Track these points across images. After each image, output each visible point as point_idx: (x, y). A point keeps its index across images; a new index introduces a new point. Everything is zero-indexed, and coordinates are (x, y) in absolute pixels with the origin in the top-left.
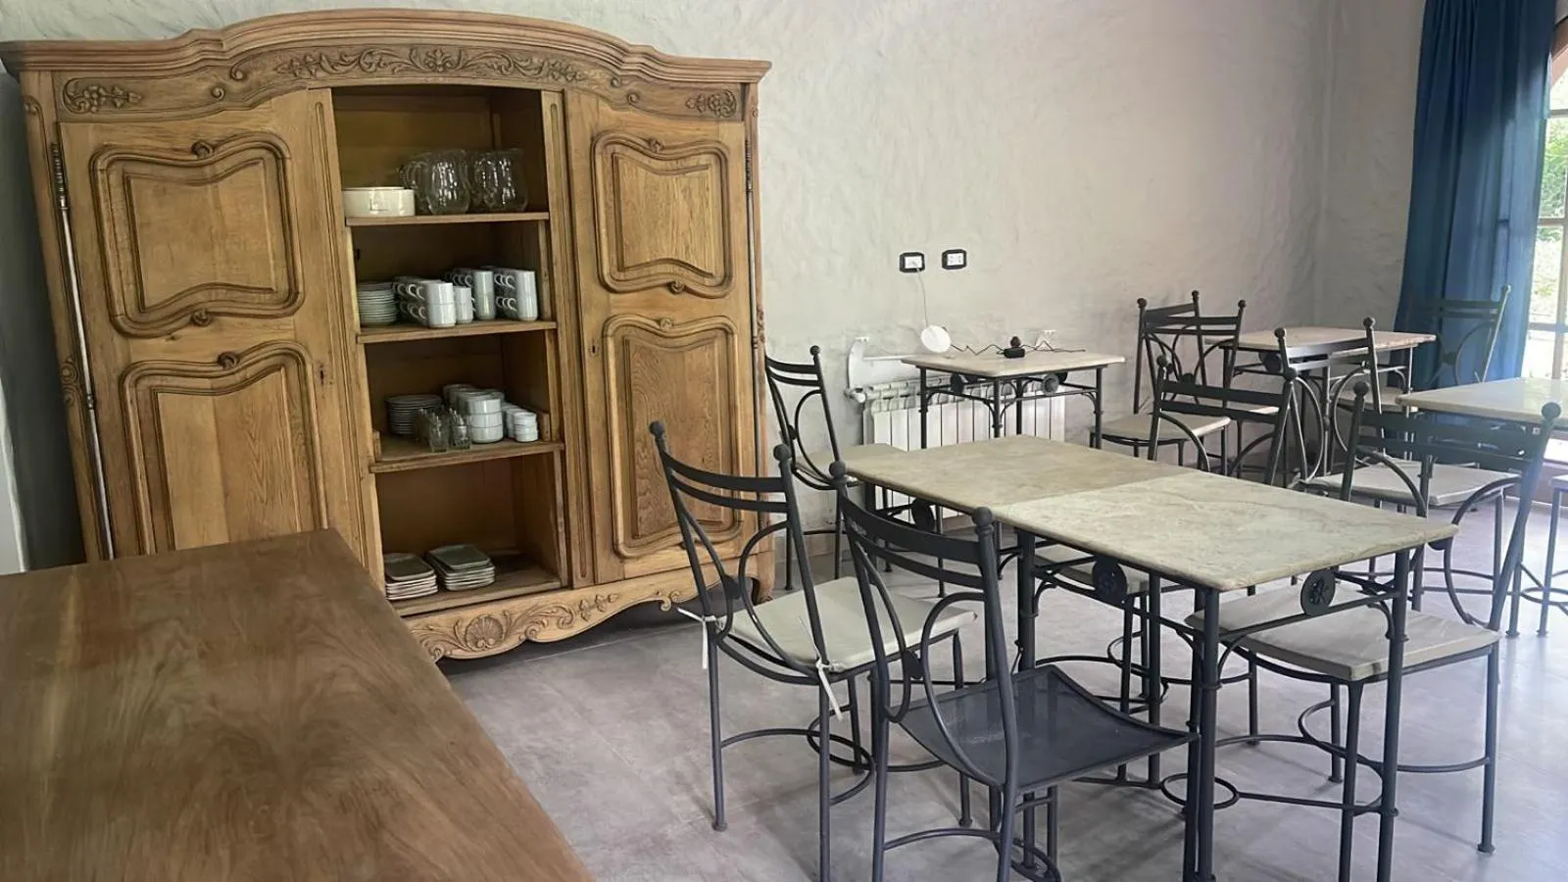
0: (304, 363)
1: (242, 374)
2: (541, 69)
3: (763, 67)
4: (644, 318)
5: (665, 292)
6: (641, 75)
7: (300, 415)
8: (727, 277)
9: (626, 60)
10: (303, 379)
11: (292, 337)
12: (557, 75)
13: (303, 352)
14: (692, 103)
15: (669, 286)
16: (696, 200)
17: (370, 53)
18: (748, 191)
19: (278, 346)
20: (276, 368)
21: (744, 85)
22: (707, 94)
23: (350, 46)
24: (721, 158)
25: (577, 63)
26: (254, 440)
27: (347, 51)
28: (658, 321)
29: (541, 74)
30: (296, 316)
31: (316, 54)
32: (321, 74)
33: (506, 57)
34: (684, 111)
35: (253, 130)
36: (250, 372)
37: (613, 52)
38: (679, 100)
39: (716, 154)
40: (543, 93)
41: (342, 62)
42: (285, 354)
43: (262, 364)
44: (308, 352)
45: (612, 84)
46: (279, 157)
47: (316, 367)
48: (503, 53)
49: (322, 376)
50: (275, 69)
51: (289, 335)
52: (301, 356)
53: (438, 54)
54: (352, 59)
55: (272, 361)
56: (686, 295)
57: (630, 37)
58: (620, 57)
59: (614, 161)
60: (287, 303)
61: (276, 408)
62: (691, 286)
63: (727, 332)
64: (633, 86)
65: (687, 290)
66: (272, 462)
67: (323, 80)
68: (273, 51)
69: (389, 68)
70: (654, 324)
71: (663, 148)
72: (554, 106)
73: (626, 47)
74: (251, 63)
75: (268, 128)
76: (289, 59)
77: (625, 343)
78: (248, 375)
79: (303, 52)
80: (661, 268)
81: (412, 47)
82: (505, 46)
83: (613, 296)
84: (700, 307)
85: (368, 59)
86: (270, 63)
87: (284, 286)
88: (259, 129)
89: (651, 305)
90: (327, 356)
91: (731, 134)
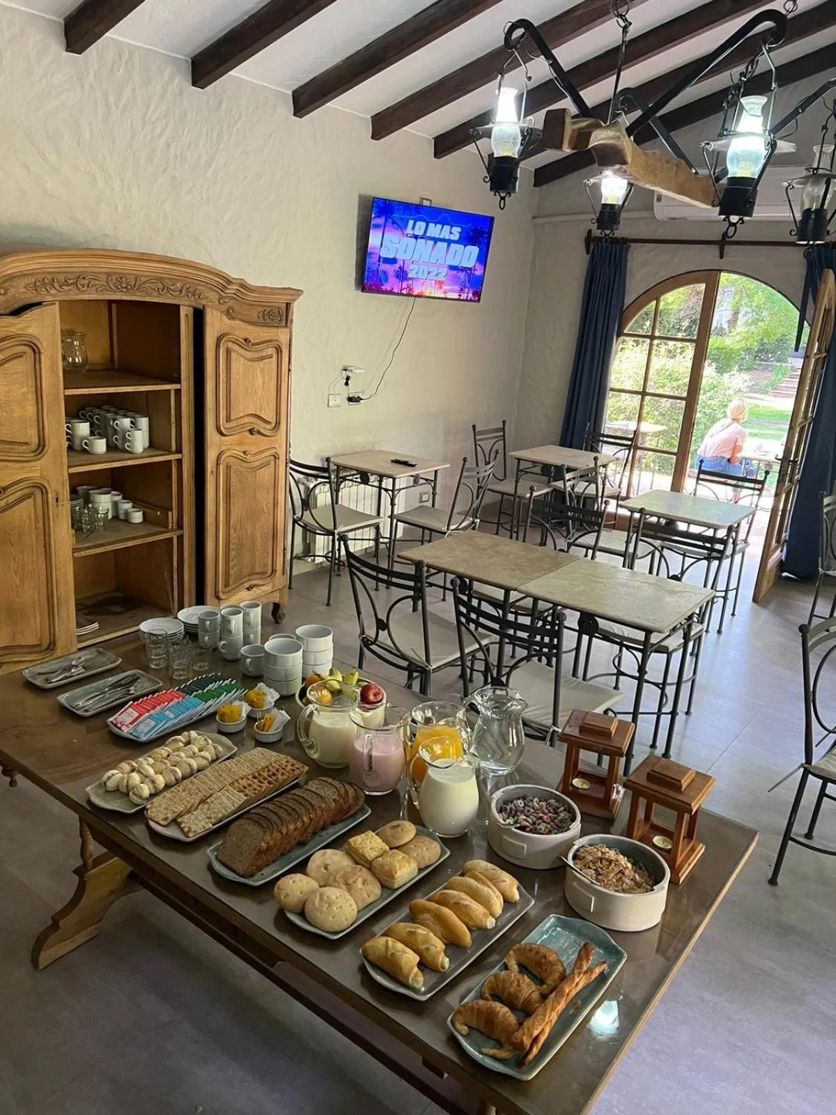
0: (47, 492)
1: (5, 500)
2: (181, 291)
3: (298, 292)
4: (237, 451)
5: (248, 434)
6: (235, 297)
7: (42, 527)
8: (278, 424)
9: (229, 287)
10: (45, 503)
11: (39, 475)
12: (190, 295)
13: (46, 485)
14: (260, 315)
15: (251, 432)
16: (267, 377)
17: (84, 278)
18: (289, 370)
19: (31, 482)
20: (28, 496)
21: (288, 304)
22: (269, 309)
23: (71, 273)
24: (279, 350)
25: (200, 287)
26: (12, 545)
27: (70, 276)
28: (244, 453)
29: (182, 295)
30: (43, 460)
31: (50, 277)
32: (53, 292)
33: (162, 282)
34: (256, 319)
35: (20, 332)
36: (11, 499)
37: (221, 281)
38: (254, 314)
39: (277, 348)
40: (181, 307)
41: (66, 283)
42: (34, 487)
43: (19, 494)
44: (49, 485)
45: (219, 302)
46: (36, 351)
47: (54, 494)
48: (160, 279)
49: (57, 501)
50: (25, 287)
51: (38, 474)
52: (45, 487)
53: (124, 280)
54: (72, 281)
55: (26, 491)
56: (258, 436)
57: (234, 274)
58: (226, 285)
59: (228, 352)
60: (38, 452)
61: (27, 523)
62: (262, 431)
63: (276, 457)
64: (231, 303)
65: (259, 432)
66: (23, 559)
67: (54, 296)
68: (24, 275)
69: (94, 288)
70: (242, 455)
71: (253, 345)
72: (187, 315)
73: (230, 279)
74: (9, 283)
75: (30, 331)
76: (34, 280)
77: (228, 467)
78: (10, 501)
79: (43, 276)
80: (246, 420)
81: (109, 275)
82: (163, 276)
83: (223, 438)
84: (263, 443)
85: (83, 282)
86: (23, 282)
87: (35, 440)
88: (23, 332)
89: (241, 443)
90: (61, 487)
91: (282, 335)
